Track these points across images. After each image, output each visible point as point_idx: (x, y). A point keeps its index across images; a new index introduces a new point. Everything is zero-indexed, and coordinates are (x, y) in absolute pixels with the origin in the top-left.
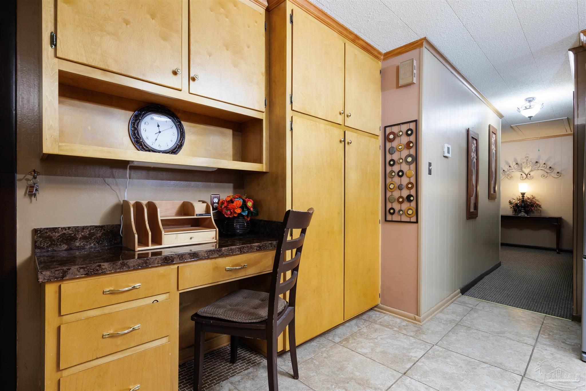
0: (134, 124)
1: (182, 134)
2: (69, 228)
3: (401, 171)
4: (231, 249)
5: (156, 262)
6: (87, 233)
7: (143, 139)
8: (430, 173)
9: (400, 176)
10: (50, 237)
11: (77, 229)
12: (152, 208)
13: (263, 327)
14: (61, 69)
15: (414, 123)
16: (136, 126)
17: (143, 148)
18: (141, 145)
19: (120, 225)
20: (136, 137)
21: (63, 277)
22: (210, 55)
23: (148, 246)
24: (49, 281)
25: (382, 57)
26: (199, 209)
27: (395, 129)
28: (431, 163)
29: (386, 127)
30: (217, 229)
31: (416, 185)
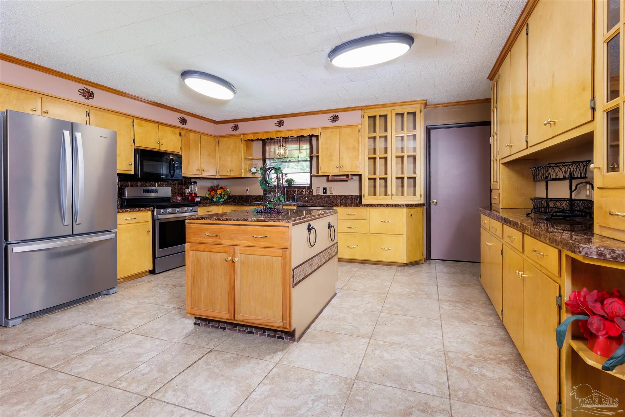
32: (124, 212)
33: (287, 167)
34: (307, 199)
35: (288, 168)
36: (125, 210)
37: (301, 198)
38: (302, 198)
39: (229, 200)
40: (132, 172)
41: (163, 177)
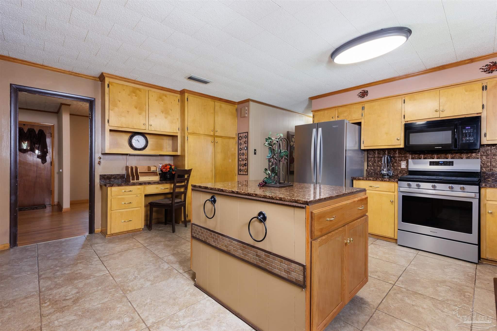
0: (130, 140)
1: (147, 142)
2: (109, 175)
3: (243, 153)
4: (162, 182)
5: (137, 184)
6: (114, 176)
7: (133, 145)
8: (255, 154)
9: (243, 155)
10: (104, 177)
11: (112, 175)
12: (136, 169)
13: (171, 205)
14: (110, 129)
15: (247, 133)
16: (130, 141)
17: (133, 148)
18: (132, 147)
19: (125, 174)
20: (131, 144)
21: (112, 186)
22: (156, 116)
23: (134, 180)
24: (109, 187)
25: (237, 104)
26: (153, 169)
27: (242, 135)
28: (256, 150)
29: (239, 134)
30: (159, 176)
31: (247, 159)
32: (368, 180)
36: (369, 179)
40: (402, 146)
41: (438, 148)
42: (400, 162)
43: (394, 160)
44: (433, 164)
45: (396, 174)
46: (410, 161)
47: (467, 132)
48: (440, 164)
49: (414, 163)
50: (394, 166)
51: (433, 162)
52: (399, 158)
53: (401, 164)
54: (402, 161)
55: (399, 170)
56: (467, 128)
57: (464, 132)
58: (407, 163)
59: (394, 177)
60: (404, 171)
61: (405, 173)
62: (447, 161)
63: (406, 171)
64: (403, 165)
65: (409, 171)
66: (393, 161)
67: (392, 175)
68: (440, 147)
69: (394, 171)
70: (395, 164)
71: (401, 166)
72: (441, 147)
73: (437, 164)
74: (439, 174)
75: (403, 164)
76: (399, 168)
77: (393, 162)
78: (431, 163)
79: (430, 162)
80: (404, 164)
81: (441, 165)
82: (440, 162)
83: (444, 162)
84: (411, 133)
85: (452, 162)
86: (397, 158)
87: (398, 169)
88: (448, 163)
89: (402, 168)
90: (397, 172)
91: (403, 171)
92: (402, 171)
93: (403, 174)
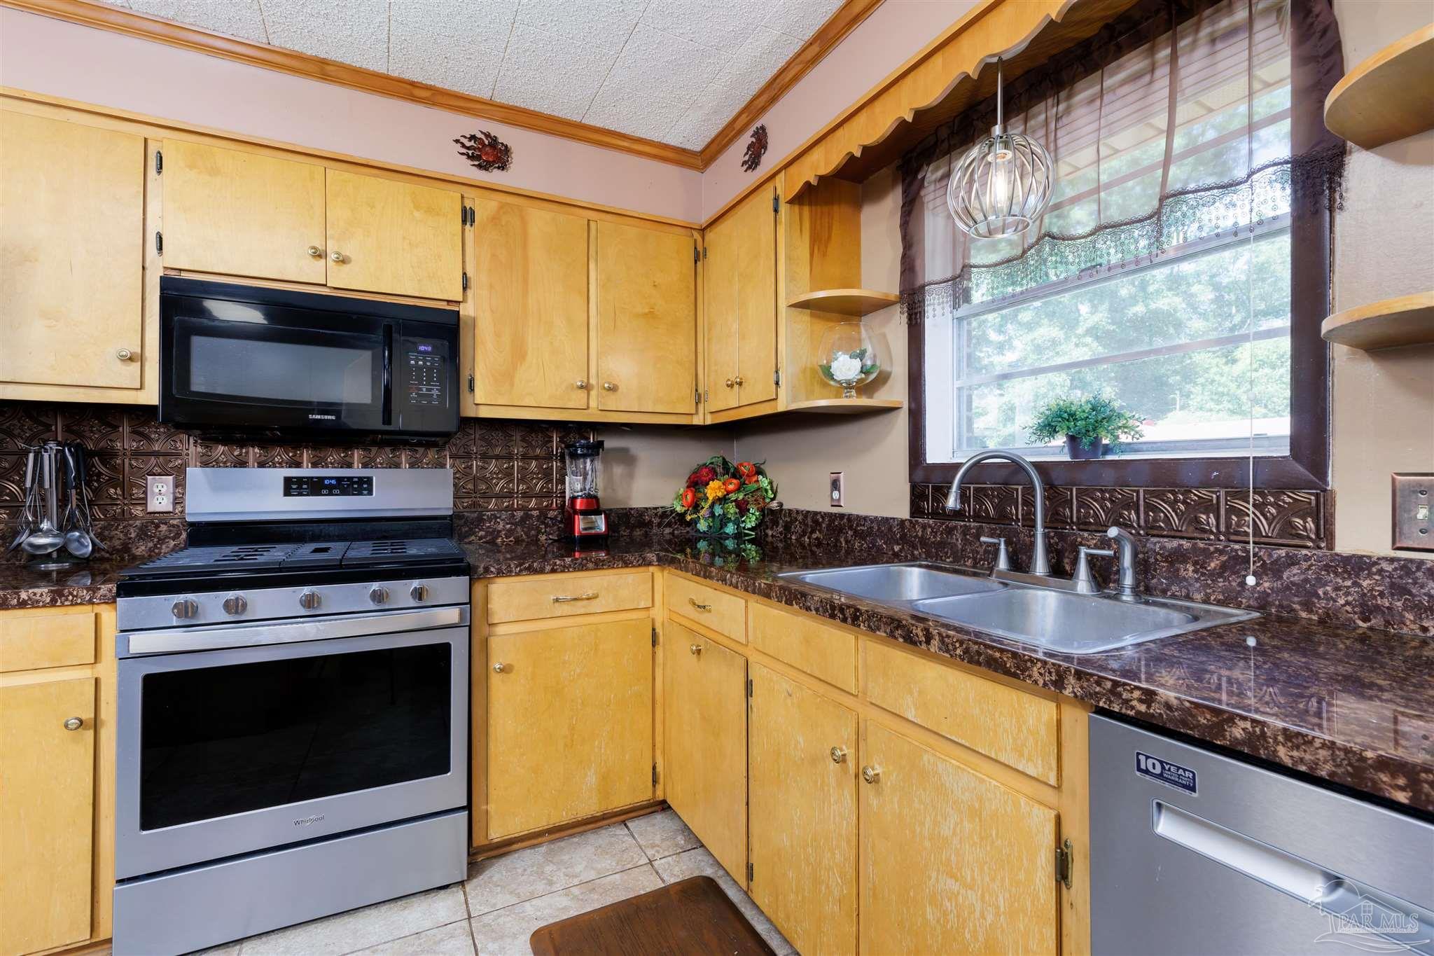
33: (1178, 407)
34: (1251, 580)
35: (1182, 408)
37: (1188, 571)
38: (1200, 566)
39: (772, 529)
40: (151, 395)
41: (323, 417)
42: (142, 482)
43: (103, 469)
44: (300, 487)
45: (117, 543)
46: (195, 474)
47: (421, 363)
48: (326, 487)
49: (217, 488)
50: (109, 502)
51: (300, 481)
52: (137, 460)
53: (145, 493)
54: (155, 475)
55: (138, 523)
56: (422, 348)
57: (413, 362)
58: (180, 484)
59: (108, 560)
60: (163, 528)
61: (167, 537)
62: (353, 478)
63: (173, 526)
64: (160, 495)
65: (192, 524)
66: (100, 474)
67: (93, 550)
68: (330, 417)
69: (104, 528)
70: (112, 491)
71: (145, 499)
72: (333, 418)
73: (315, 487)
74: (321, 531)
75: (157, 491)
76: (137, 511)
77: (98, 481)
78: (292, 487)
79: (288, 481)
80: (163, 490)
81: (330, 494)
82: (327, 482)
83: (339, 479)
84: (196, 335)
85: (369, 481)
86: (127, 461)
87: (131, 514)
88: (356, 486)
89: (150, 509)
90: (126, 535)
91: (157, 526)
92: (152, 527)
93: (159, 539)
